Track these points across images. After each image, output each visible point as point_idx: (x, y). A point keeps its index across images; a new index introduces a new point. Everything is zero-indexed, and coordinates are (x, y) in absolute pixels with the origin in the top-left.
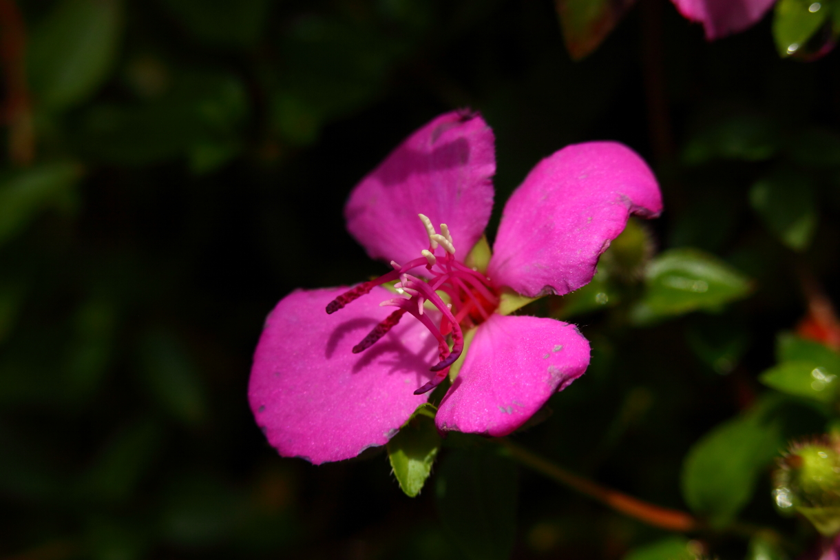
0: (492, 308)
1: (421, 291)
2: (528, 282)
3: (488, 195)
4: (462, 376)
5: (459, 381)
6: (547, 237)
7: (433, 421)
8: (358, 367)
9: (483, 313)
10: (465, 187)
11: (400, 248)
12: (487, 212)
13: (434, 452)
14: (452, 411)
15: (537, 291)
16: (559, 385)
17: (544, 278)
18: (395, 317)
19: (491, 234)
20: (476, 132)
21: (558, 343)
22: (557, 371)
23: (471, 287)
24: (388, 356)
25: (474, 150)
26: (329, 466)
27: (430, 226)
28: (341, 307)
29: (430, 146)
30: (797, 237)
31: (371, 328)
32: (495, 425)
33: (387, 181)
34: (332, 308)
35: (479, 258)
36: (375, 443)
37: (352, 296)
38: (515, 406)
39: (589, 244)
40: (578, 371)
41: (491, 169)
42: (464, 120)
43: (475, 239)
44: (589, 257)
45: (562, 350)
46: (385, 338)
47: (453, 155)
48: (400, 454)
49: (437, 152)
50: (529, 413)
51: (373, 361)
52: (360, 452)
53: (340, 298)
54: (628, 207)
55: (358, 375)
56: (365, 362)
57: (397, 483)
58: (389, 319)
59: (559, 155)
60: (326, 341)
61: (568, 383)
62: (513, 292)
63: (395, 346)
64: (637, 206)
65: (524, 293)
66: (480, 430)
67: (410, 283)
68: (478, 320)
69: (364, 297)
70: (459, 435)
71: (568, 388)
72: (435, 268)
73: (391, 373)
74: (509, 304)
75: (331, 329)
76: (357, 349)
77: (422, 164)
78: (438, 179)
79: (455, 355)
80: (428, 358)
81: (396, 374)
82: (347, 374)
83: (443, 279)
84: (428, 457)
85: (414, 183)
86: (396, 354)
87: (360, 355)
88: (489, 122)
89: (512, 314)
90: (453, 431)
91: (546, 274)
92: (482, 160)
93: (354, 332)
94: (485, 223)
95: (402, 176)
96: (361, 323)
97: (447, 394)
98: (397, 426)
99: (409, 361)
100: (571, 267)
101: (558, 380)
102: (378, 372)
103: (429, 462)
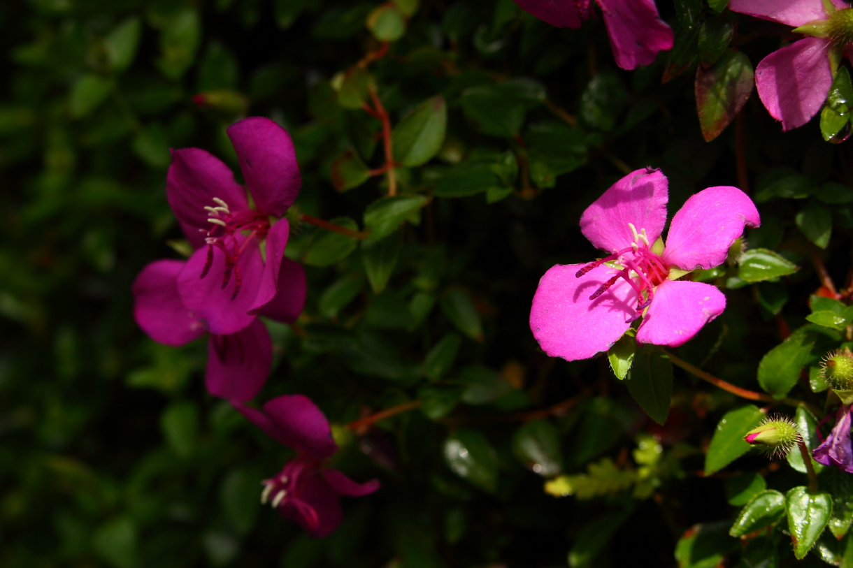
0: (664, 277)
1: (630, 265)
2: (687, 262)
3: (664, 214)
4: (650, 314)
5: (648, 317)
6: (698, 238)
7: (635, 338)
8: (591, 308)
9: (660, 279)
10: (651, 209)
11: (613, 242)
12: (663, 223)
13: (633, 355)
14: (648, 332)
15: (692, 267)
16: (709, 319)
17: (696, 260)
18: (613, 280)
19: (664, 235)
20: (658, 179)
21: (707, 296)
22: (707, 311)
23: (654, 264)
24: (607, 302)
25: (657, 189)
26: (576, 362)
27: (634, 230)
28: (583, 274)
29: (631, 187)
30: (822, 242)
31: (598, 287)
32: (673, 340)
33: (604, 206)
34: (579, 274)
35: (658, 249)
36: (602, 350)
37: (589, 268)
38: (684, 331)
39: (723, 241)
40: (719, 311)
41: (666, 200)
42: (649, 172)
43: (656, 238)
44: (724, 248)
45: (710, 300)
46: (606, 292)
47: (644, 192)
48: (614, 356)
49: (635, 190)
50: (692, 334)
51: (599, 304)
52: (594, 354)
53: (583, 269)
54: (744, 221)
55: (591, 312)
56: (595, 305)
57: (613, 372)
58: (609, 281)
59: (703, 193)
60: (573, 293)
61: (714, 318)
62: (677, 267)
63: (611, 296)
64: (748, 221)
65: (684, 268)
66: (664, 343)
67: (624, 261)
68: (656, 283)
69: (596, 269)
70: (651, 346)
71: (713, 320)
72: (637, 254)
73: (609, 311)
74: (674, 274)
75: (576, 287)
76: (591, 298)
77: (626, 197)
78: (635, 205)
79: (649, 302)
80: (629, 304)
81: (612, 312)
82: (586, 312)
83: (642, 259)
84: (630, 358)
85: (621, 207)
86: (612, 301)
87: (593, 301)
88: (665, 174)
89: (677, 280)
90: (648, 344)
91: (697, 258)
92: (661, 194)
93: (588, 288)
94: (662, 230)
95: (614, 203)
96: (592, 283)
97: (642, 323)
98: (614, 341)
99: (620, 306)
100: (713, 254)
101: (708, 316)
102: (603, 309)
103: (630, 361)
